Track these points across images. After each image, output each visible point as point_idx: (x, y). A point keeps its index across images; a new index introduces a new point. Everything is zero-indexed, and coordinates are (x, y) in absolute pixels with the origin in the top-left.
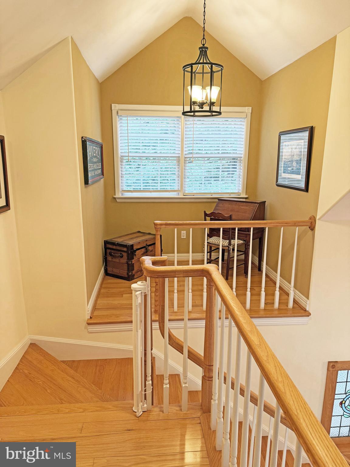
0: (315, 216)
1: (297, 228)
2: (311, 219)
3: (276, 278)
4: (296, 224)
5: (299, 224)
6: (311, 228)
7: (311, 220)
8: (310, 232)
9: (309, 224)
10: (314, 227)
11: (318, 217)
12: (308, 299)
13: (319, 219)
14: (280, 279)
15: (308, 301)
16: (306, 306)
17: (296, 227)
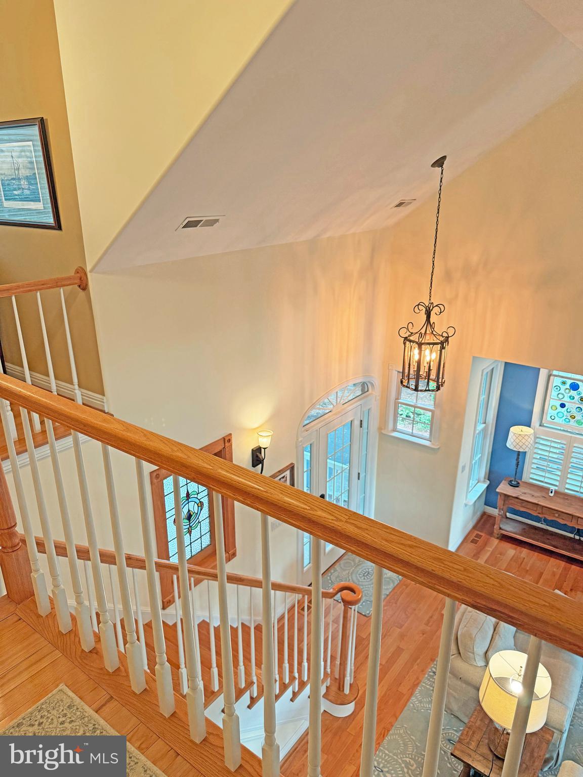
0: (83, 267)
1: (62, 290)
2: (78, 272)
3: (50, 384)
4: (58, 283)
5: (63, 283)
6: (82, 287)
7: (78, 275)
8: (82, 294)
9: (78, 281)
10: (87, 285)
11: (88, 268)
12: (104, 395)
13: (91, 271)
14: (56, 383)
15: (104, 398)
16: (103, 406)
17: (59, 288)
